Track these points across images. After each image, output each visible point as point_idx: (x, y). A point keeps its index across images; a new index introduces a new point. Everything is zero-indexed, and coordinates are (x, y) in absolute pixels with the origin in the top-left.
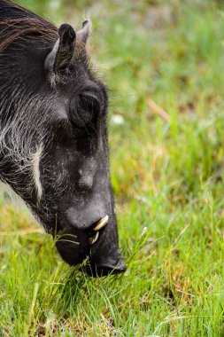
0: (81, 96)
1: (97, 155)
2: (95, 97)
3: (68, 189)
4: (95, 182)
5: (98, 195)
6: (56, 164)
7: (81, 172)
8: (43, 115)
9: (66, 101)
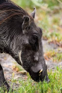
0: (32, 35)
1: (39, 51)
2: (37, 35)
3: (31, 61)
4: (39, 59)
5: (40, 62)
6: (26, 55)
7: (34, 56)
8: (22, 41)
9: (28, 37)
